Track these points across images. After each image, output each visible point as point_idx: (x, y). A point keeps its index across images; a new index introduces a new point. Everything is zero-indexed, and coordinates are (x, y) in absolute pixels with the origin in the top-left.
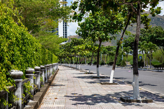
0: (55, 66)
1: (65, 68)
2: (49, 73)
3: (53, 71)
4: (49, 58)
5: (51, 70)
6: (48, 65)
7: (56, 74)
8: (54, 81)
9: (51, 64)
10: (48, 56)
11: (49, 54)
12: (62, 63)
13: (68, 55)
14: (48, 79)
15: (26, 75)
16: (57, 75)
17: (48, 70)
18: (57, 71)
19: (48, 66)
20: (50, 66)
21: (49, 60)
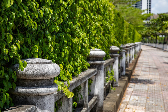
0: (137, 46)
1: (149, 48)
2: (128, 58)
3: (136, 53)
4: (130, 34)
5: (132, 52)
6: (127, 45)
7: (138, 57)
8: (136, 69)
9: (132, 44)
10: (129, 31)
11: (131, 28)
12: (145, 42)
13: (153, 33)
14: (128, 67)
15: (20, 90)
16: (140, 58)
17: (128, 54)
18: (140, 53)
19: (127, 47)
20: (131, 46)
21: (129, 37)
